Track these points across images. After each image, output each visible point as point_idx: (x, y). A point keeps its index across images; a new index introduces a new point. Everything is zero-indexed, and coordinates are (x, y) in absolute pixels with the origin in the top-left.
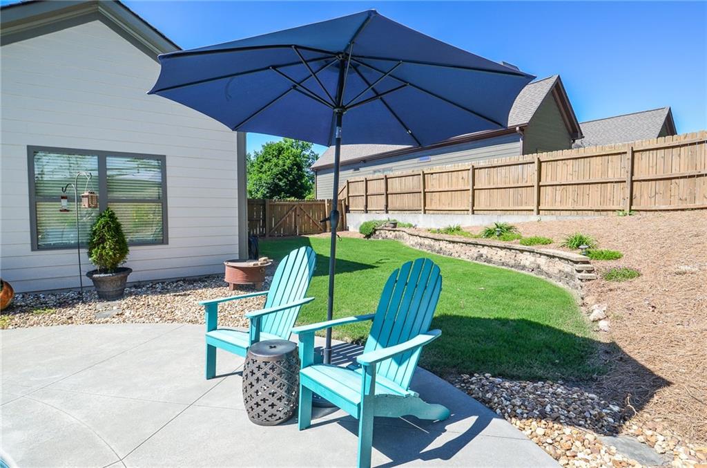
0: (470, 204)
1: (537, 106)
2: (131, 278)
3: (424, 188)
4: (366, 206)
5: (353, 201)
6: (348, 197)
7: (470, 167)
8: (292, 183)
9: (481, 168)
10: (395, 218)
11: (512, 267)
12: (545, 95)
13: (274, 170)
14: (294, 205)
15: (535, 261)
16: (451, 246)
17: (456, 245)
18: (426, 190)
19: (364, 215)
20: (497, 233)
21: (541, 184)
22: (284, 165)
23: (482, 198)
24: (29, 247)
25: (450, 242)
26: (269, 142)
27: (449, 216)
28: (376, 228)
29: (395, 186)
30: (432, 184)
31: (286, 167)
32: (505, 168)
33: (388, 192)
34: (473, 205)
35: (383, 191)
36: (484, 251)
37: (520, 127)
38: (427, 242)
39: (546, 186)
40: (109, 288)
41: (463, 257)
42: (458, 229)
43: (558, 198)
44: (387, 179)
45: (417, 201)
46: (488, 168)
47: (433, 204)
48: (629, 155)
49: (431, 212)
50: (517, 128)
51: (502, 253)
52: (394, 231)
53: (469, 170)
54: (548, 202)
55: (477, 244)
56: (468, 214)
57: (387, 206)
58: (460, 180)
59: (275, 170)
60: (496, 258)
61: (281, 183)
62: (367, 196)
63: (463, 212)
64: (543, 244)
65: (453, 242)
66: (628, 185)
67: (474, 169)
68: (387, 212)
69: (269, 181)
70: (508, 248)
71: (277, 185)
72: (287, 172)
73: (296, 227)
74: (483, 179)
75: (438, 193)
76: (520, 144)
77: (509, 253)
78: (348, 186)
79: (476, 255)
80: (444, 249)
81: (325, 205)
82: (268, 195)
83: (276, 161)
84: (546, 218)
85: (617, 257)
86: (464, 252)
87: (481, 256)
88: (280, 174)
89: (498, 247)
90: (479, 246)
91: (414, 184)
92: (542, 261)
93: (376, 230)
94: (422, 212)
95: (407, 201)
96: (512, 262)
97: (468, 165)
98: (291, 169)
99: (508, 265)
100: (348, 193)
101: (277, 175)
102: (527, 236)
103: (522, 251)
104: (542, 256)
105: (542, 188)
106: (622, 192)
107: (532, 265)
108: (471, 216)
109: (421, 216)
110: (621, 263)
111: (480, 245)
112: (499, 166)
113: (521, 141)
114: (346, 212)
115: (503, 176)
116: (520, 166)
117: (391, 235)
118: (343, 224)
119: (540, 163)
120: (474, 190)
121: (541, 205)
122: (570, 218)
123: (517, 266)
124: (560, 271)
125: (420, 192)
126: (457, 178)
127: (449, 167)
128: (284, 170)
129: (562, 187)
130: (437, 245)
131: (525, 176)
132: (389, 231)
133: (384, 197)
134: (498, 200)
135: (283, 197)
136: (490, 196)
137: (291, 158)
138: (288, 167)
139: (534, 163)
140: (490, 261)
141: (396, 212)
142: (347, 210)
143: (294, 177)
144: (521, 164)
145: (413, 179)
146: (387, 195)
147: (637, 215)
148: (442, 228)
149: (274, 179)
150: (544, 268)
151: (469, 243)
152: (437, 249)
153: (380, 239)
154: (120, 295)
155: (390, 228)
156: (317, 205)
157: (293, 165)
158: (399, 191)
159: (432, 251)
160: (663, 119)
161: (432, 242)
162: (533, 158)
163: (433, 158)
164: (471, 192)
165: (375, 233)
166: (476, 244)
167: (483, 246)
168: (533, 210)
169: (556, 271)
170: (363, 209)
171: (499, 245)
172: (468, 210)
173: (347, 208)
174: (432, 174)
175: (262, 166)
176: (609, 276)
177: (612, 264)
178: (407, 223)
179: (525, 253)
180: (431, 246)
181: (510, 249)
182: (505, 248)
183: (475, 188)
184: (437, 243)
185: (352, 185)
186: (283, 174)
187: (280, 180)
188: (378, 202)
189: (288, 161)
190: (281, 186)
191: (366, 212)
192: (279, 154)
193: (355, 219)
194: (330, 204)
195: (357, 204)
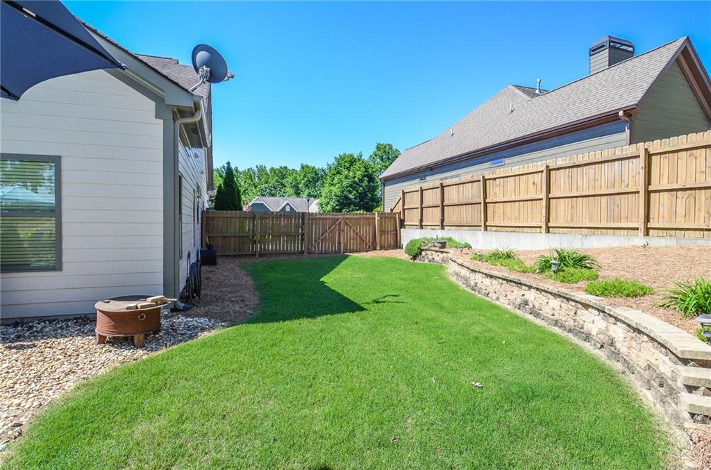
0: (544, 219)
1: (651, 81)
3: (485, 197)
4: (421, 220)
5: (408, 213)
6: (404, 210)
7: (543, 168)
8: (362, 196)
9: (559, 169)
10: (451, 236)
11: (570, 331)
12: (664, 65)
13: (344, 183)
14: (338, 219)
15: (607, 329)
16: (487, 281)
17: (494, 282)
18: (487, 201)
19: (419, 231)
20: (554, 268)
21: (651, 188)
22: (355, 177)
23: (560, 209)
25: (487, 275)
26: (342, 154)
27: (515, 234)
28: (422, 248)
29: (452, 195)
30: (495, 192)
31: (356, 179)
32: (593, 166)
33: (444, 204)
34: (548, 220)
35: (439, 202)
36: (531, 295)
37: (624, 111)
38: (463, 272)
39: (659, 191)
41: (503, 303)
42: (508, 256)
43: (681, 211)
44: (443, 187)
45: (475, 214)
46: (569, 167)
47: (496, 218)
49: (494, 229)
50: (621, 113)
51: (555, 303)
52: (442, 252)
53: (542, 172)
54: (663, 217)
55: (521, 284)
56: (541, 232)
57: (443, 221)
58: (531, 186)
59: (346, 182)
60: (546, 311)
61: (351, 196)
62: (422, 208)
63: (534, 230)
64: (628, 295)
65: (491, 277)
67: (549, 170)
68: (443, 227)
69: (339, 194)
70: (564, 298)
71: (346, 198)
72: (357, 184)
73: (340, 243)
74: (561, 185)
75: (502, 204)
76: (626, 134)
77: (565, 305)
78: (404, 198)
79: (519, 301)
80: (480, 285)
81: (375, 218)
82: (337, 207)
83: (346, 172)
84: (658, 242)
86: (504, 294)
87: (526, 303)
88: (351, 186)
89: (550, 293)
90: (524, 287)
91: (473, 192)
92: (618, 332)
93: (422, 250)
94: (482, 228)
95: (467, 214)
96: (570, 323)
97: (541, 166)
98: (361, 181)
99: (562, 326)
100: (404, 205)
101: (347, 187)
102: (608, 274)
103: (586, 306)
104: (618, 323)
105: (652, 195)
107: (602, 336)
108: (544, 235)
109: (480, 234)
111: (525, 285)
112: (585, 165)
113: (628, 131)
114: (401, 227)
115: (592, 177)
116: (617, 163)
117: (438, 257)
118: (397, 242)
119: (649, 156)
120: (549, 200)
121: (651, 221)
122: (700, 242)
123: (578, 331)
124: (649, 367)
125: (480, 203)
126: (527, 183)
127: (516, 170)
128: (354, 182)
129: (688, 192)
130: (472, 278)
131: (625, 178)
132: (437, 251)
133: (439, 209)
134: (585, 213)
135: (353, 210)
136: (572, 207)
137: (362, 169)
138: (359, 179)
139: (639, 156)
140: (537, 315)
141: (453, 228)
142: (402, 225)
143: (364, 189)
144: (618, 160)
145: (472, 186)
146: (443, 207)
149: (343, 191)
150: (621, 346)
151: (511, 281)
152: (472, 284)
153: (426, 261)
155: (437, 249)
156: (366, 218)
157: (364, 176)
158: (456, 202)
159: (467, 286)
161: (468, 274)
162: (637, 149)
163: (507, 161)
164: (544, 202)
165: (421, 254)
166: (519, 284)
167: (530, 287)
168: (637, 229)
169: (643, 364)
170: (418, 224)
171: (551, 288)
172: (541, 227)
173: (402, 222)
174: (495, 179)
175: (333, 178)
178: (463, 243)
179: (590, 310)
180: (466, 280)
181: (568, 300)
182: (560, 296)
183: (550, 196)
184: (473, 276)
185: (407, 196)
186: (353, 186)
187: (350, 192)
188: (433, 216)
189: (358, 173)
190: (351, 199)
191: (422, 227)
192: (351, 165)
193: (409, 236)
194: (381, 218)
195: (412, 218)
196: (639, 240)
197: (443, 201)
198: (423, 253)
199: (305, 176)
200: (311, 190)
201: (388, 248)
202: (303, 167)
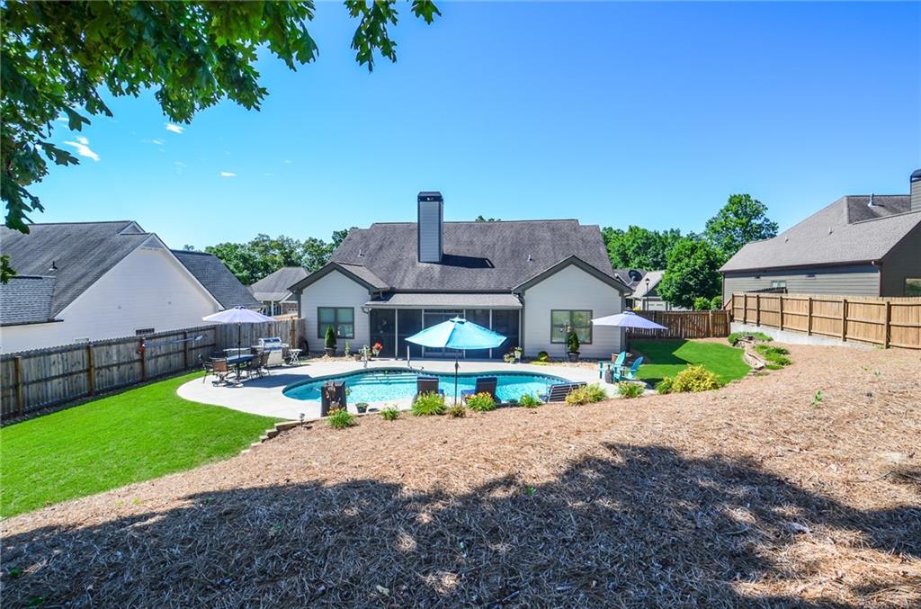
0: (808, 328)
1: (896, 242)
2: (580, 356)
3: (782, 310)
4: (745, 318)
5: (736, 311)
6: (733, 309)
8: (703, 283)
14: (680, 315)
18: (783, 312)
19: (743, 325)
21: (847, 319)
22: (696, 265)
23: (816, 323)
24: (550, 342)
27: (796, 334)
28: (740, 338)
29: (764, 304)
30: (787, 308)
31: (697, 267)
32: (829, 303)
33: (760, 309)
34: (810, 328)
35: (756, 308)
37: (875, 262)
40: (573, 358)
43: (856, 331)
44: (759, 297)
45: (777, 319)
46: (820, 301)
47: (788, 324)
48: (886, 307)
49: (787, 330)
50: (873, 263)
52: (750, 343)
53: (808, 300)
54: (851, 333)
56: (806, 334)
58: (804, 307)
59: (686, 270)
61: (691, 283)
62: (746, 310)
66: (885, 327)
67: (811, 301)
68: (759, 325)
69: (679, 281)
71: (687, 284)
72: (698, 272)
73: (681, 331)
74: (817, 309)
75: (790, 315)
76: (878, 275)
78: (733, 299)
81: (709, 315)
83: (687, 260)
88: (691, 274)
91: (776, 305)
93: (739, 340)
94: (780, 328)
95: (773, 318)
98: (702, 268)
100: (733, 305)
101: (687, 275)
105: (848, 322)
108: (807, 336)
109: (779, 332)
112: (826, 301)
113: (879, 273)
114: (730, 322)
117: (747, 346)
118: (726, 332)
120: (811, 317)
121: (847, 334)
125: (779, 313)
128: (695, 270)
129: (858, 323)
132: (747, 342)
136: (821, 322)
137: (703, 257)
138: (699, 267)
139: (842, 302)
141: (764, 326)
142: (732, 320)
143: (705, 277)
145: (775, 301)
146: (759, 311)
149: (684, 278)
153: (739, 348)
154: (576, 361)
155: (747, 340)
156: (702, 315)
157: (705, 264)
158: (766, 309)
163: (818, 276)
165: (738, 342)
168: (841, 337)
170: (743, 320)
172: (805, 331)
173: (732, 318)
178: (769, 337)
183: (812, 315)
185: (736, 299)
186: (694, 273)
187: (691, 280)
188: (752, 316)
189: (699, 261)
190: (691, 286)
191: (745, 323)
192: (692, 253)
193: (737, 328)
194: (714, 314)
195: (739, 315)
196: (840, 343)
197: (759, 307)
199: (634, 242)
200: (642, 258)
201: (720, 336)
202: (631, 229)
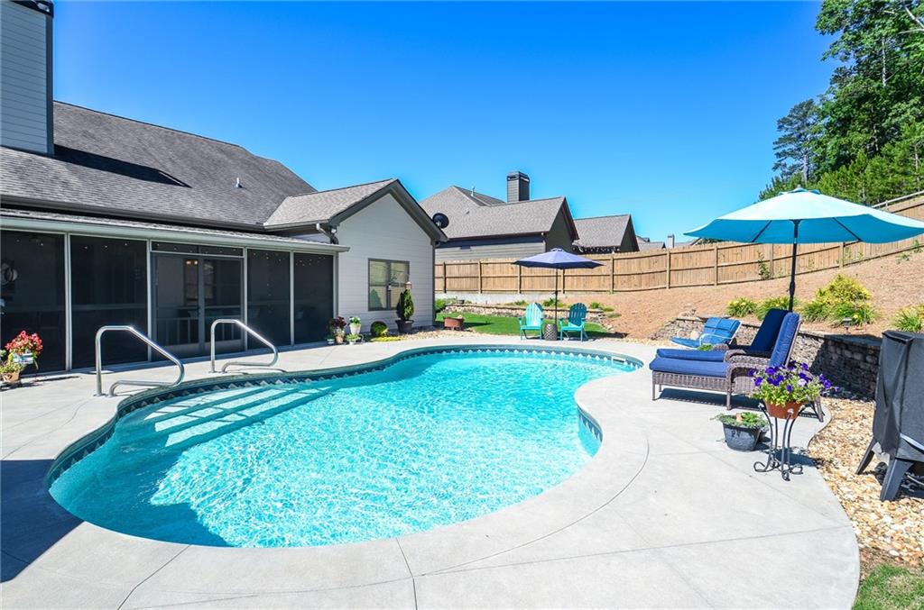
0: (518, 287)
1: (553, 218)
2: (412, 325)
12: (558, 211)
21: (565, 275)
23: (526, 282)
24: (367, 309)
27: (502, 295)
29: (453, 271)
33: (446, 277)
35: (442, 275)
37: (544, 233)
38: (504, 311)
39: (568, 276)
44: (445, 265)
48: (611, 261)
49: (487, 292)
50: (542, 234)
52: (463, 306)
57: (445, 287)
66: (611, 277)
68: (446, 292)
76: (543, 244)
85: (611, 310)
91: (472, 270)
105: (566, 277)
106: (608, 281)
108: (519, 294)
109: (479, 295)
110: (614, 312)
113: (544, 242)
121: (565, 287)
126: (508, 268)
129: (578, 277)
130: (514, 312)
133: (443, 280)
134: (538, 284)
145: (471, 267)
147: (616, 294)
148: (513, 302)
153: (450, 312)
155: (459, 304)
158: (454, 276)
160: (626, 223)
161: (510, 311)
164: (518, 278)
168: (560, 291)
174: (488, 264)
176: (611, 317)
177: (611, 313)
180: (508, 313)
184: (514, 311)
197: (445, 274)
198: (447, 308)
